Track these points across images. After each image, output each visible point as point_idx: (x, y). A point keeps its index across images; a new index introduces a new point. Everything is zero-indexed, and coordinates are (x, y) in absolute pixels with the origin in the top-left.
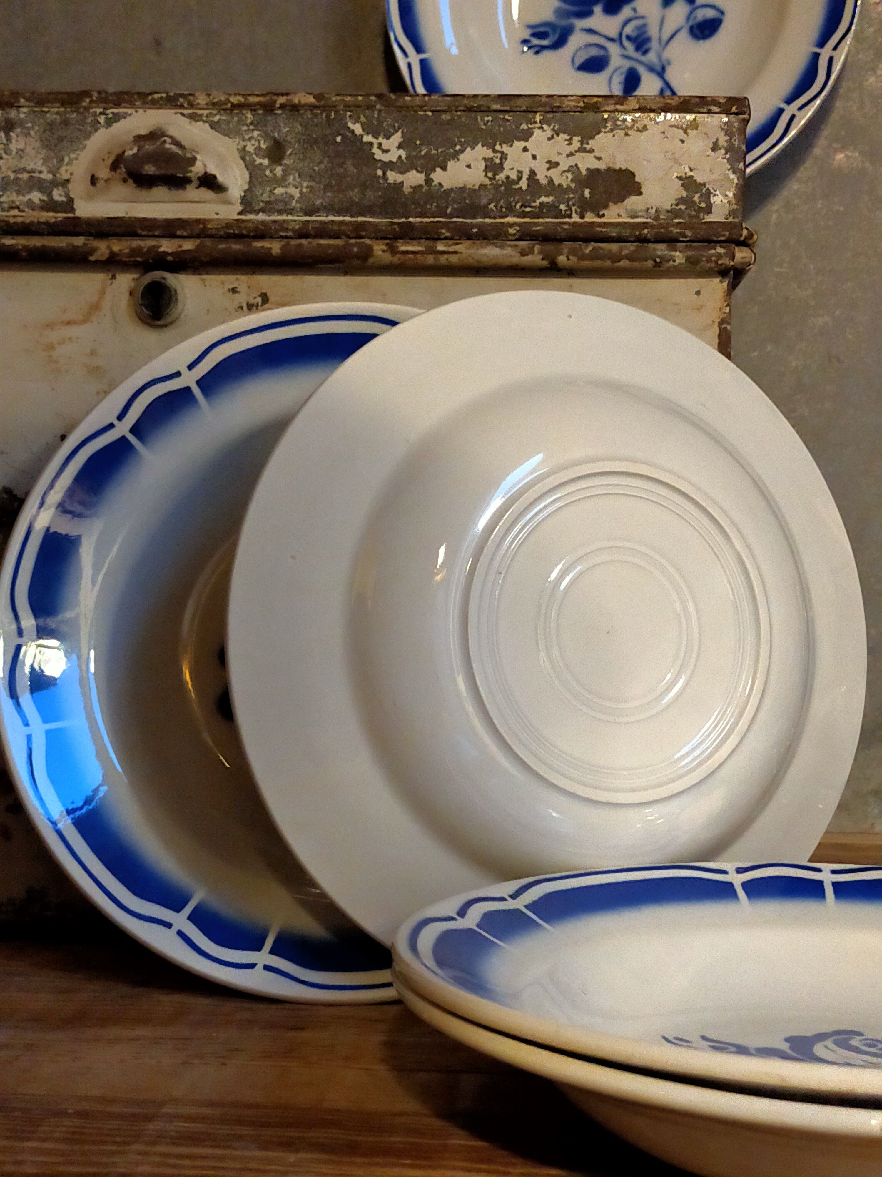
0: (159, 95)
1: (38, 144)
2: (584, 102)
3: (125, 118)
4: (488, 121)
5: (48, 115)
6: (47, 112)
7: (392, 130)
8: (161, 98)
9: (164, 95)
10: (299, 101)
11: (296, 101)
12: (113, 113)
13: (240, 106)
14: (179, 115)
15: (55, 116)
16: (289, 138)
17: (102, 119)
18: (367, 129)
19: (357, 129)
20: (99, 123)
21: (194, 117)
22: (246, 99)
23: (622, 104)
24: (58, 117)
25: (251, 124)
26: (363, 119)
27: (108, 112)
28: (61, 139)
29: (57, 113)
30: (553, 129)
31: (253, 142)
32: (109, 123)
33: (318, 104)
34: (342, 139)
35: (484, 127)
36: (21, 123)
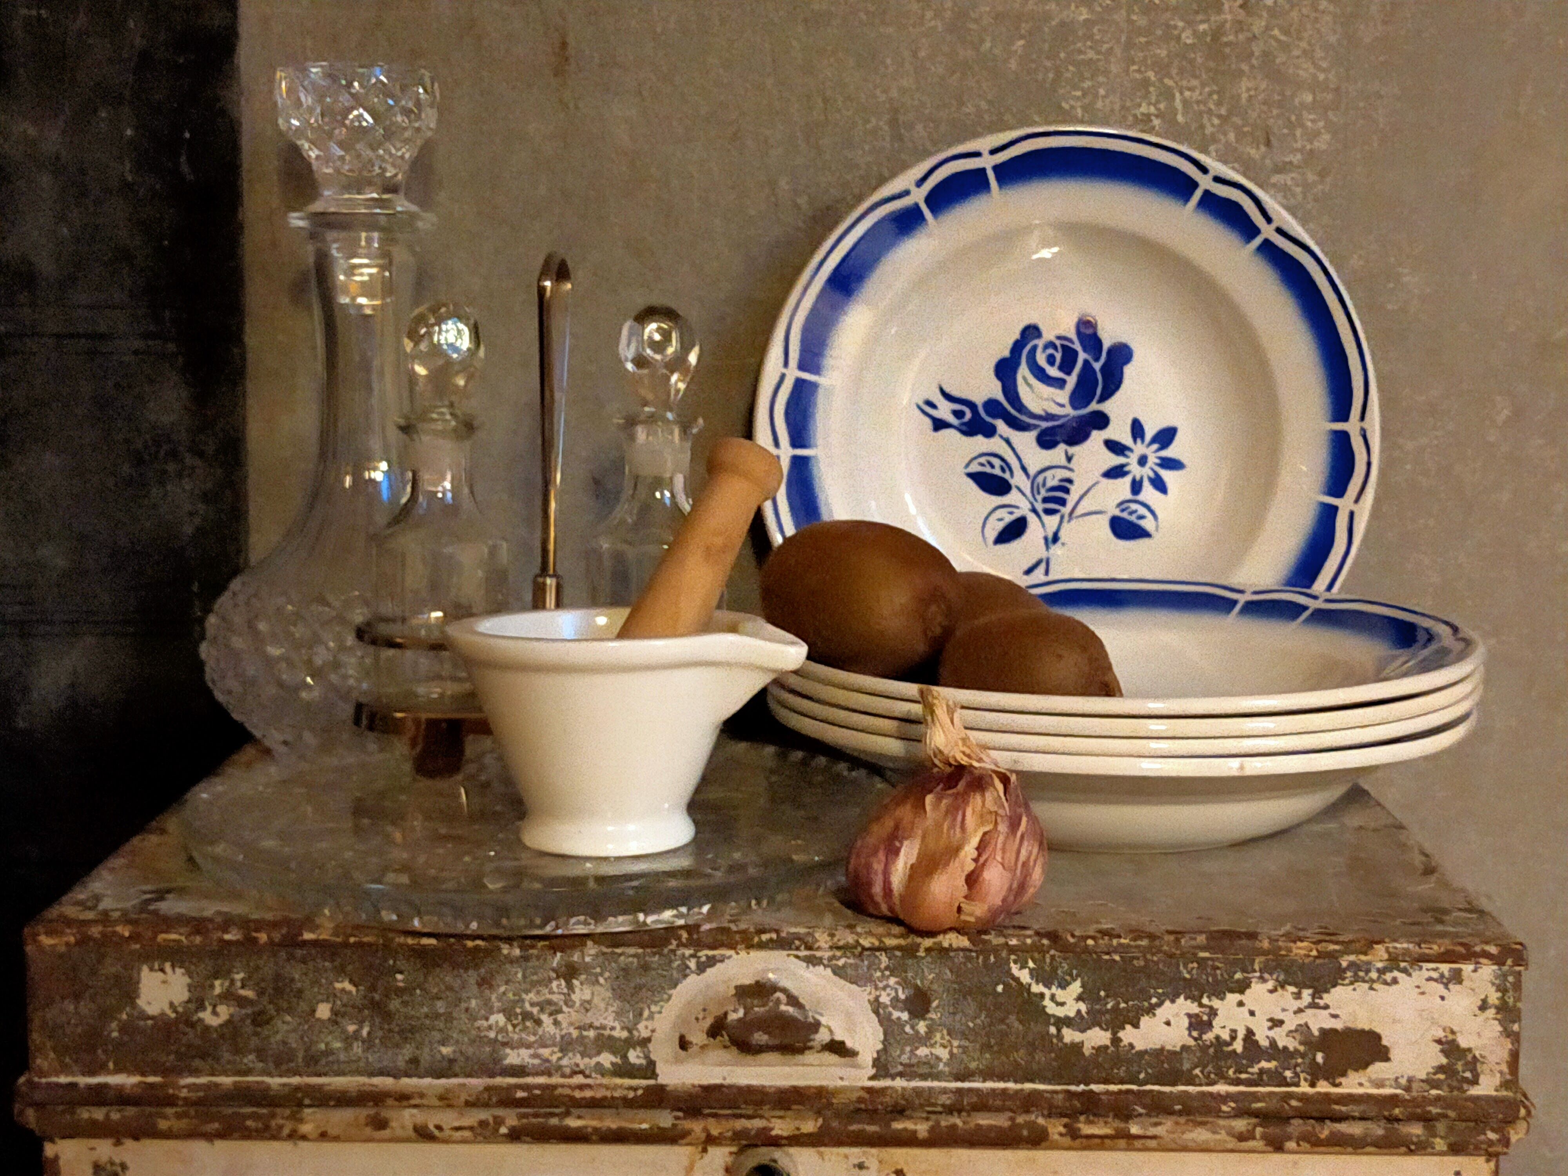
0: (768, 936)
1: (609, 994)
2: (1317, 950)
3: (722, 961)
4: (1193, 969)
5: (622, 958)
6: (620, 955)
7: (1068, 978)
8: (771, 940)
9: (774, 936)
10: (951, 945)
11: (946, 944)
12: (707, 956)
13: (873, 949)
14: (792, 958)
15: (631, 959)
16: (935, 987)
17: (692, 964)
18: (1038, 975)
19: (1024, 976)
20: (688, 967)
21: (812, 961)
22: (881, 942)
23: (1366, 954)
24: (635, 960)
25: (887, 968)
26: (1031, 964)
27: (700, 954)
28: (639, 988)
29: (634, 956)
30: (1277, 980)
31: (888, 990)
32: (702, 968)
33: (974, 948)
34: (1004, 989)
35: (1187, 976)
36: (587, 968)
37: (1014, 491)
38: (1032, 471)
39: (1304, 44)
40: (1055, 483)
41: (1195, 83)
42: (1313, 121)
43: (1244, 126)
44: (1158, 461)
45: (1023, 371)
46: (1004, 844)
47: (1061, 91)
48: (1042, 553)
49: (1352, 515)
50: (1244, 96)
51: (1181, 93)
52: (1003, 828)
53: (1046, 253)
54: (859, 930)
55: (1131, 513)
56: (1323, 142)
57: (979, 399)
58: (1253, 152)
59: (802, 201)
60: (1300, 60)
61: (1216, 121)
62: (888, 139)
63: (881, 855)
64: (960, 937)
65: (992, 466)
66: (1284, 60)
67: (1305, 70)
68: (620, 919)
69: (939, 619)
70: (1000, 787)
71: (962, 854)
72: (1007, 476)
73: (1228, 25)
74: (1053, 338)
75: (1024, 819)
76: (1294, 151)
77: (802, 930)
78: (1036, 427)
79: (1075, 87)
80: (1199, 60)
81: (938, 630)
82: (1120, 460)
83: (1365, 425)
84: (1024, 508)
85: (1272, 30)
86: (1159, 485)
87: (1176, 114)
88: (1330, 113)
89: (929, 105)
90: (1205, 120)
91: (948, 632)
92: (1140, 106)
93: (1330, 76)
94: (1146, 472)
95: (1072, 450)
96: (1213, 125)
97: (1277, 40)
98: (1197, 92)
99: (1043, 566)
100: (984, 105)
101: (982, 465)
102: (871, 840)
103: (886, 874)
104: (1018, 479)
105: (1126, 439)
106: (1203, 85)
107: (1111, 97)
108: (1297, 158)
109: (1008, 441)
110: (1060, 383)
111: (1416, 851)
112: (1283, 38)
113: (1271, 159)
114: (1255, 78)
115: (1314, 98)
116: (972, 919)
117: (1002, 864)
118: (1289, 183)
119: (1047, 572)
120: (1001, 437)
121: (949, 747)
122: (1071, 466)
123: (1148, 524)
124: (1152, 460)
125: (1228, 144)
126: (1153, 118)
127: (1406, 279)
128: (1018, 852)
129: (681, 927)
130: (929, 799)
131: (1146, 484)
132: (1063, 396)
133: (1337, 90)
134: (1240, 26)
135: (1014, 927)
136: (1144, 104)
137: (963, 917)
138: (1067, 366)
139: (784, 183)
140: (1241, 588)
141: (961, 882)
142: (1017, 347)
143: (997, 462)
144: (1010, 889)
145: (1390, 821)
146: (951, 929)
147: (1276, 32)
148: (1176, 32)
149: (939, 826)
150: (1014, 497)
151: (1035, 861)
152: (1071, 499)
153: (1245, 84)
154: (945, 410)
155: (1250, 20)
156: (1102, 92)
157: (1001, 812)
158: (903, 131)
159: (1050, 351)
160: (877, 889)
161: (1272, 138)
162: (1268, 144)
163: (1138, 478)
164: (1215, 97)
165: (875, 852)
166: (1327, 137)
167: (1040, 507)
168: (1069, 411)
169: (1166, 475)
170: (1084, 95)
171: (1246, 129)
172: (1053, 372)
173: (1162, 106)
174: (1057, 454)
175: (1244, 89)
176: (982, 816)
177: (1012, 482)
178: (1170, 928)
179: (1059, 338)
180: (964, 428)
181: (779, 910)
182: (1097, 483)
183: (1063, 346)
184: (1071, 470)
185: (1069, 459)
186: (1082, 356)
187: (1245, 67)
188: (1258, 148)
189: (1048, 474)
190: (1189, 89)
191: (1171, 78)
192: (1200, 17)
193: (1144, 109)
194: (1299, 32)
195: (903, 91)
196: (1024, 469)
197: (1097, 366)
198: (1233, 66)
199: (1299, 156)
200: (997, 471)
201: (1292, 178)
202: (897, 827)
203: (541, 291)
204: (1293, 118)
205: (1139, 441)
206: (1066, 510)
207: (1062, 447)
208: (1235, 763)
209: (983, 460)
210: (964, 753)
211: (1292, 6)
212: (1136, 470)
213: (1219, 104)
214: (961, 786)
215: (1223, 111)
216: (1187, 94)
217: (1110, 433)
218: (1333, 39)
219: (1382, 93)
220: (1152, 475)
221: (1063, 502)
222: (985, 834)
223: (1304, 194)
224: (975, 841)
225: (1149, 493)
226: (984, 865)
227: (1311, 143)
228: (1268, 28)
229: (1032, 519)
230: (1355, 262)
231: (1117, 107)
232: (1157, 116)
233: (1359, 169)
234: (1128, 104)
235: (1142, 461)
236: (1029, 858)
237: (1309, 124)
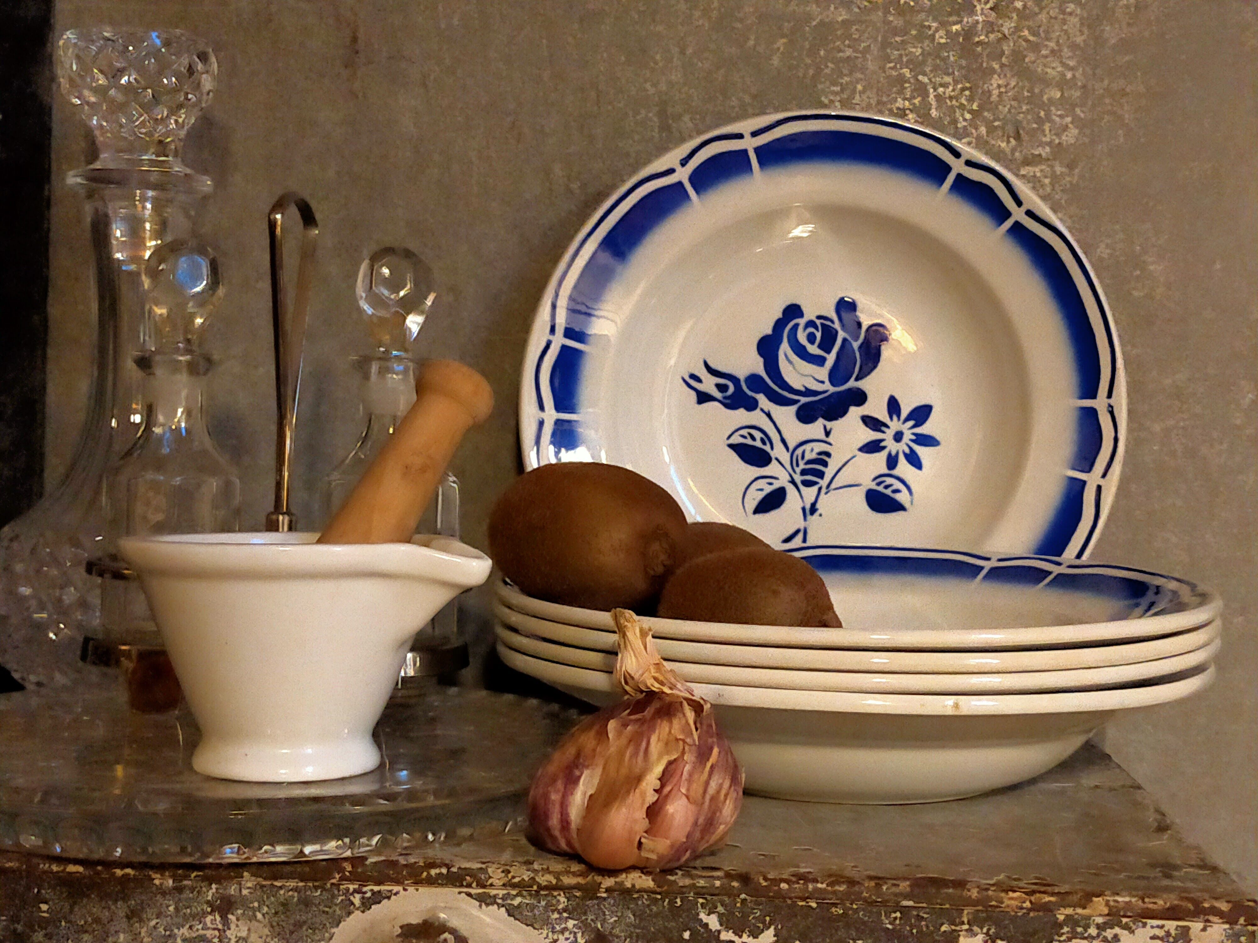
0: (437, 871)
1: (266, 931)
2: (1031, 902)
3: (389, 898)
4: (896, 918)
5: (282, 892)
6: (281, 888)
7: (761, 925)
8: (441, 874)
9: (444, 871)
10: (633, 886)
11: (628, 885)
12: (372, 890)
13: (550, 888)
14: (463, 895)
15: (291, 893)
16: (616, 931)
17: (357, 900)
18: (727, 922)
19: (713, 922)
20: (352, 903)
21: (484, 900)
22: (558, 879)
23: (1084, 907)
24: (296, 894)
25: (565, 910)
26: (720, 909)
27: (365, 889)
28: (299, 925)
29: (295, 889)
30: (987, 934)
31: (567, 934)
32: (366, 905)
33: (658, 890)
34: (691, 935)
35: (890, 927)
36: (244, 902)
37: (774, 462)
38: (791, 445)
39: (1052, 44)
40: (814, 456)
41: (948, 79)
42: (1060, 116)
43: (995, 120)
44: (914, 437)
45: (785, 348)
46: (691, 775)
47: (820, 87)
48: (800, 524)
49: (1099, 488)
50: (996, 92)
51: (935, 90)
52: (689, 757)
53: (801, 231)
54: (536, 866)
55: (886, 487)
56: (1070, 137)
57: (742, 374)
58: (1003, 145)
59: (575, 186)
60: (1048, 59)
61: (968, 116)
62: (656, 130)
63: (560, 785)
64: (644, 877)
65: (753, 438)
66: (1033, 59)
67: (1053, 68)
68: (279, 849)
69: (663, 557)
70: (690, 715)
71: (644, 784)
72: (767, 448)
73: (980, 26)
74: (814, 319)
75: (716, 751)
76: (1042, 144)
77: (476, 866)
78: (795, 402)
79: (834, 84)
80: (952, 59)
81: (660, 570)
82: (877, 436)
83: (1112, 401)
84: (783, 480)
85: (1021, 31)
86: (914, 460)
87: (930, 109)
88: (1078, 111)
89: (696, 98)
90: (958, 114)
91: (669, 571)
92: (896, 101)
93: (1077, 75)
94: (902, 447)
95: (829, 425)
96: (965, 120)
97: (1027, 41)
98: (951, 88)
99: (800, 536)
100: (747, 99)
101: (743, 436)
102: (552, 768)
103: (564, 805)
104: (778, 452)
105: (882, 414)
106: (956, 82)
107: (868, 93)
108: (1045, 152)
109: (769, 415)
110: (819, 361)
111: (1152, 810)
112: (1031, 38)
113: (1021, 152)
114: (1005, 75)
115: (1062, 95)
116: (654, 857)
117: (687, 797)
118: (1038, 174)
119: (804, 541)
120: (762, 410)
121: (640, 672)
122: (830, 440)
123: (903, 497)
124: (908, 436)
125: (979, 138)
126: (908, 112)
127: (1152, 268)
128: (707, 783)
129: (346, 859)
130: (612, 725)
131: (902, 458)
132: (823, 373)
133: (1084, 87)
134: (990, 27)
135: (703, 868)
136: (899, 100)
137: (644, 854)
138: (827, 343)
139: (558, 170)
140: (988, 556)
141: (641, 814)
142: (779, 325)
143: (758, 435)
144: (696, 823)
145: (1129, 783)
146: (634, 868)
147: (1026, 33)
148: (930, 33)
149: (621, 754)
150: (772, 469)
151: (726, 796)
152: (829, 472)
153: (996, 81)
154: (709, 384)
155: (1001, 22)
156: (859, 87)
157: (688, 740)
158: (670, 122)
159: (811, 330)
160: (554, 821)
161: (1021, 132)
162: (1018, 137)
163: (893, 453)
164: (967, 93)
165: (554, 781)
166: (1075, 132)
167: (798, 478)
168: (827, 386)
169: (920, 450)
170: (842, 90)
171: (996, 124)
172: (813, 349)
173: (917, 101)
174: (816, 429)
175: (995, 85)
176: (667, 744)
177: (773, 454)
178: (872, 873)
179: (819, 317)
180: (728, 401)
181: (459, 845)
182: (854, 457)
183: (822, 324)
184: (830, 444)
185: (828, 434)
186: (841, 335)
187: (996, 66)
188: (1008, 142)
189: (808, 447)
190: (942, 85)
191: (925, 74)
192: (954, 18)
193: (900, 103)
194: (1047, 32)
195: (671, 84)
196: (783, 441)
197: (856, 345)
198: (985, 65)
199: (1048, 149)
200: (758, 444)
201: (1042, 171)
202: (578, 755)
203: (272, 225)
204: (1042, 114)
205: (895, 418)
206: (824, 483)
207: (821, 422)
208: (950, 701)
209: (744, 432)
210: (656, 679)
211: (1041, 9)
212: (892, 446)
213: (971, 99)
214: (649, 712)
215: (975, 107)
216: (941, 90)
217: (866, 409)
218: (1079, 40)
219: (1128, 90)
220: (907, 451)
221: (821, 475)
222: (670, 763)
223: (1052, 184)
224: (658, 769)
225: (904, 468)
226: (667, 796)
227: (1060, 139)
228: (1017, 29)
229: (791, 491)
230: (1103, 251)
231: (873, 102)
232: (911, 111)
233: (1105, 163)
234: (885, 99)
235: (898, 437)
236: (718, 792)
237: (1057, 119)
